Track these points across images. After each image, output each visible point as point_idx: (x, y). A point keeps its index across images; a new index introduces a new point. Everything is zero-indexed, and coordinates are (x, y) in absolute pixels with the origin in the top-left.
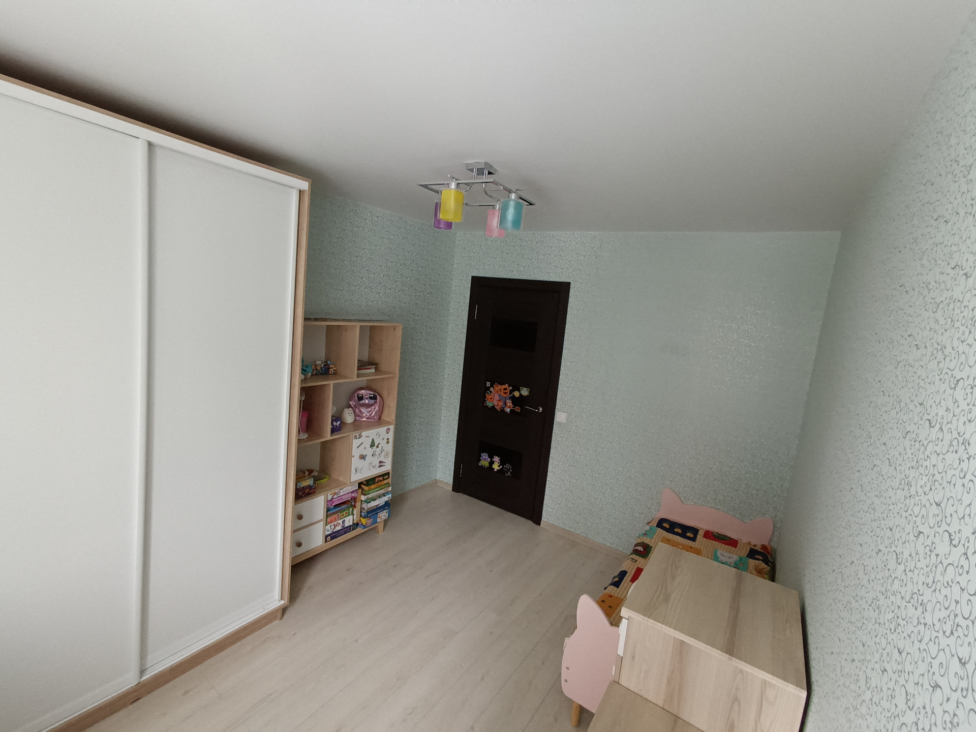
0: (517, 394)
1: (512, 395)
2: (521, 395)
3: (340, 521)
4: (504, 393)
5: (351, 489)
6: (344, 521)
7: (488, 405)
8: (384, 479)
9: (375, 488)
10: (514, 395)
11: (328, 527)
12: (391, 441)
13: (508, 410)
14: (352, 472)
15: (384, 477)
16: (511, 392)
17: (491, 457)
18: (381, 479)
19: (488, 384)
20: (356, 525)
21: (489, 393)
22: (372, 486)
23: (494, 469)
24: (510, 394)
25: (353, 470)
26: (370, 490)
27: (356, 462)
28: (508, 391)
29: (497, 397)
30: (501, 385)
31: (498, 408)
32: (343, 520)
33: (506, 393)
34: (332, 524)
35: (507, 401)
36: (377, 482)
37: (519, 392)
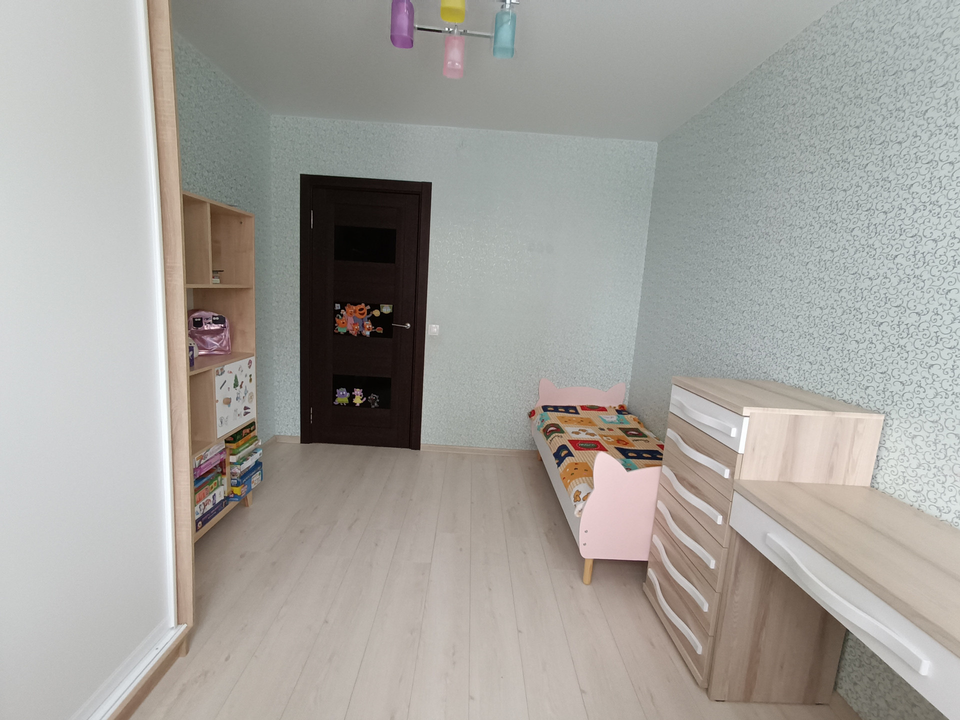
0: (376, 313)
1: (370, 315)
2: (382, 313)
3: (210, 497)
4: (360, 314)
5: (219, 449)
6: (215, 495)
7: (339, 330)
8: (251, 431)
9: (243, 444)
10: (373, 315)
11: (197, 509)
12: (253, 378)
13: (368, 333)
14: (217, 425)
15: (250, 428)
16: (369, 312)
17: (350, 390)
18: (248, 431)
19: (338, 307)
20: (227, 499)
21: (340, 317)
22: (240, 442)
23: (356, 404)
24: (368, 314)
25: (218, 422)
26: (238, 447)
27: (221, 410)
28: (365, 311)
29: (351, 320)
30: (355, 305)
31: (354, 333)
32: (213, 494)
33: (363, 314)
34: (201, 503)
35: (365, 323)
36: (245, 436)
37: (380, 311)
